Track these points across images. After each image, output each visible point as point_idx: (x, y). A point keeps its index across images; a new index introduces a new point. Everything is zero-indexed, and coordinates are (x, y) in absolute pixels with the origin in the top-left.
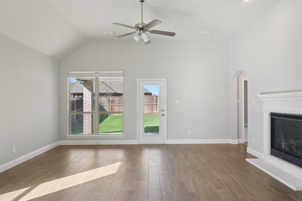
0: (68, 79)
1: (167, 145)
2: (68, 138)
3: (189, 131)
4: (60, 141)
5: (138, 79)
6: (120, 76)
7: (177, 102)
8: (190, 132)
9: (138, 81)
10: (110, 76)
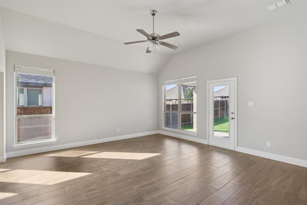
0: (163, 87)
1: (237, 152)
2: (163, 129)
3: (268, 142)
4: (159, 131)
5: (208, 82)
6: (194, 81)
7: (251, 104)
8: (269, 144)
9: (208, 84)
10: (187, 82)
